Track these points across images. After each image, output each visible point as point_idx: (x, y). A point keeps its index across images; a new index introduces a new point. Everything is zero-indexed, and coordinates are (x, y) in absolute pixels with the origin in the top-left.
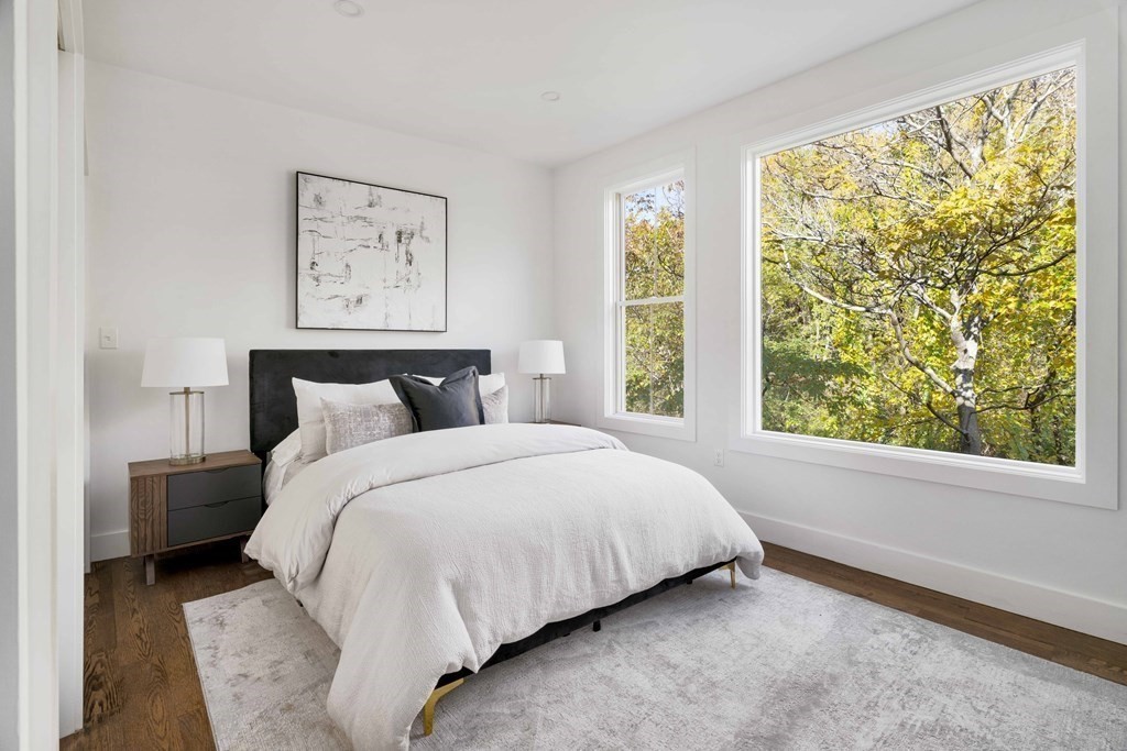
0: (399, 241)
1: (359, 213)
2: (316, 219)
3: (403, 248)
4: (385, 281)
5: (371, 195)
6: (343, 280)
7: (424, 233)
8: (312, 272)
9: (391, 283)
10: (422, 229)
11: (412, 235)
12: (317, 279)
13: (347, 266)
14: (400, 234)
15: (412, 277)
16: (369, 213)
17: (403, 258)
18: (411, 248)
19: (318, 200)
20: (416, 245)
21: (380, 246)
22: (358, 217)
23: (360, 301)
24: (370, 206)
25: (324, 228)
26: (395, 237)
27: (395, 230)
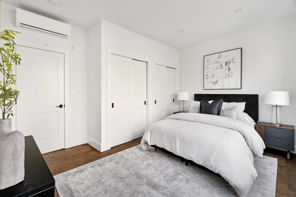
0: (226, 65)
1: (216, 61)
2: (207, 65)
3: (227, 67)
4: (222, 76)
5: (219, 55)
6: (212, 78)
7: (234, 61)
8: (206, 77)
9: (224, 76)
10: (233, 59)
11: (230, 62)
12: (207, 78)
13: (214, 74)
14: (226, 63)
15: (230, 74)
16: (219, 60)
17: (227, 69)
18: (230, 66)
19: (208, 61)
20: (231, 65)
21: (221, 67)
22: (216, 62)
23: (216, 82)
24: (219, 58)
25: (209, 67)
26: (225, 64)
27: (225, 62)
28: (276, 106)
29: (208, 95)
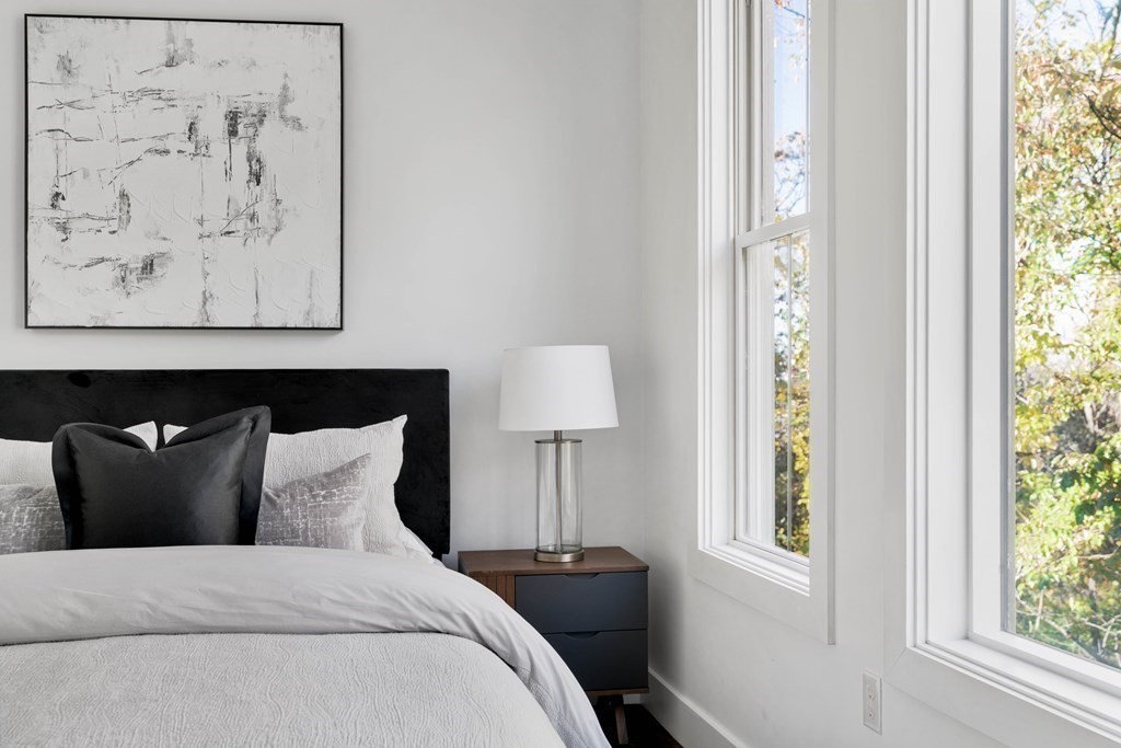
0: (233, 133)
1: (148, 82)
2: (61, 105)
3: (240, 149)
4: (201, 222)
5: (171, 40)
6: (114, 225)
7: (290, 110)
8: (56, 214)
9: (216, 224)
10: (285, 99)
11: (261, 117)
12: (64, 228)
13: (123, 195)
14: (233, 118)
15: (263, 209)
16: (168, 79)
17: (241, 170)
18: (261, 146)
19: (66, 66)
20: (270, 140)
21: (190, 147)
22: (144, 92)
23: (148, 267)
24: (169, 65)
25: (77, 122)
26: (222, 125)
27: (224, 109)
28: (558, 438)
29: (80, 378)
